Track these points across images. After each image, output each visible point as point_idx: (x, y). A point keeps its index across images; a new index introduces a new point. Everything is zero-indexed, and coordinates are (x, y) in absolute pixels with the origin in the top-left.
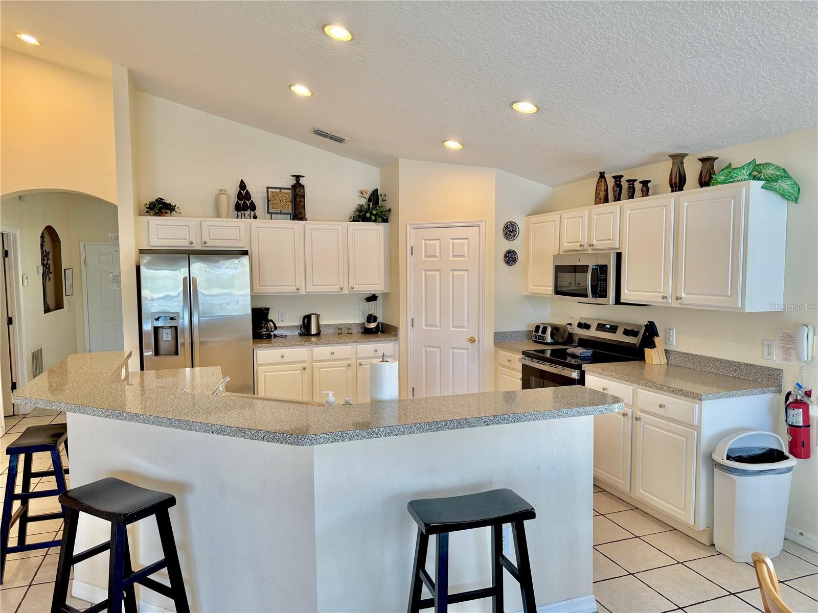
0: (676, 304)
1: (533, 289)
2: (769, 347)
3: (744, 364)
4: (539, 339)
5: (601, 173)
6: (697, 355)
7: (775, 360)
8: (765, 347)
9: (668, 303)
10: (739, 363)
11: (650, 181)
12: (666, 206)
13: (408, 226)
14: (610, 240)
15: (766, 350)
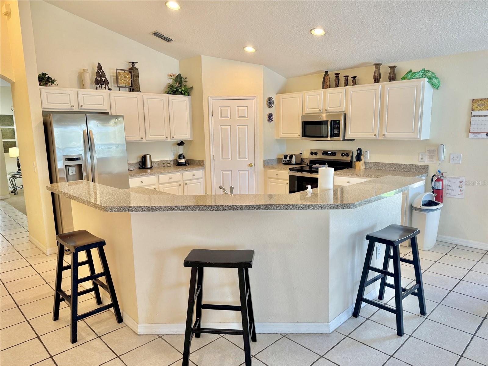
0: (381, 138)
1: (282, 135)
2: (422, 156)
3: (409, 165)
4: (287, 162)
5: (326, 72)
6: (382, 163)
7: (425, 161)
8: (420, 156)
9: (377, 138)
10: (406, 165)
11: (356, 77)
12: (376, 89)
13: (209, 98)
14: (339, 107)
15: (420, 157)
